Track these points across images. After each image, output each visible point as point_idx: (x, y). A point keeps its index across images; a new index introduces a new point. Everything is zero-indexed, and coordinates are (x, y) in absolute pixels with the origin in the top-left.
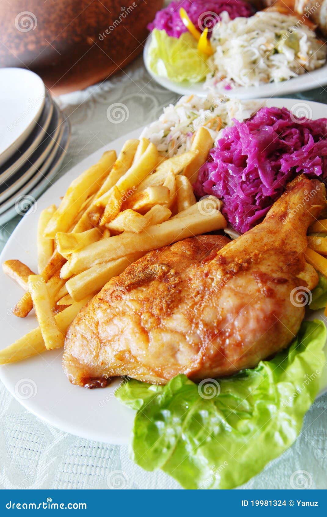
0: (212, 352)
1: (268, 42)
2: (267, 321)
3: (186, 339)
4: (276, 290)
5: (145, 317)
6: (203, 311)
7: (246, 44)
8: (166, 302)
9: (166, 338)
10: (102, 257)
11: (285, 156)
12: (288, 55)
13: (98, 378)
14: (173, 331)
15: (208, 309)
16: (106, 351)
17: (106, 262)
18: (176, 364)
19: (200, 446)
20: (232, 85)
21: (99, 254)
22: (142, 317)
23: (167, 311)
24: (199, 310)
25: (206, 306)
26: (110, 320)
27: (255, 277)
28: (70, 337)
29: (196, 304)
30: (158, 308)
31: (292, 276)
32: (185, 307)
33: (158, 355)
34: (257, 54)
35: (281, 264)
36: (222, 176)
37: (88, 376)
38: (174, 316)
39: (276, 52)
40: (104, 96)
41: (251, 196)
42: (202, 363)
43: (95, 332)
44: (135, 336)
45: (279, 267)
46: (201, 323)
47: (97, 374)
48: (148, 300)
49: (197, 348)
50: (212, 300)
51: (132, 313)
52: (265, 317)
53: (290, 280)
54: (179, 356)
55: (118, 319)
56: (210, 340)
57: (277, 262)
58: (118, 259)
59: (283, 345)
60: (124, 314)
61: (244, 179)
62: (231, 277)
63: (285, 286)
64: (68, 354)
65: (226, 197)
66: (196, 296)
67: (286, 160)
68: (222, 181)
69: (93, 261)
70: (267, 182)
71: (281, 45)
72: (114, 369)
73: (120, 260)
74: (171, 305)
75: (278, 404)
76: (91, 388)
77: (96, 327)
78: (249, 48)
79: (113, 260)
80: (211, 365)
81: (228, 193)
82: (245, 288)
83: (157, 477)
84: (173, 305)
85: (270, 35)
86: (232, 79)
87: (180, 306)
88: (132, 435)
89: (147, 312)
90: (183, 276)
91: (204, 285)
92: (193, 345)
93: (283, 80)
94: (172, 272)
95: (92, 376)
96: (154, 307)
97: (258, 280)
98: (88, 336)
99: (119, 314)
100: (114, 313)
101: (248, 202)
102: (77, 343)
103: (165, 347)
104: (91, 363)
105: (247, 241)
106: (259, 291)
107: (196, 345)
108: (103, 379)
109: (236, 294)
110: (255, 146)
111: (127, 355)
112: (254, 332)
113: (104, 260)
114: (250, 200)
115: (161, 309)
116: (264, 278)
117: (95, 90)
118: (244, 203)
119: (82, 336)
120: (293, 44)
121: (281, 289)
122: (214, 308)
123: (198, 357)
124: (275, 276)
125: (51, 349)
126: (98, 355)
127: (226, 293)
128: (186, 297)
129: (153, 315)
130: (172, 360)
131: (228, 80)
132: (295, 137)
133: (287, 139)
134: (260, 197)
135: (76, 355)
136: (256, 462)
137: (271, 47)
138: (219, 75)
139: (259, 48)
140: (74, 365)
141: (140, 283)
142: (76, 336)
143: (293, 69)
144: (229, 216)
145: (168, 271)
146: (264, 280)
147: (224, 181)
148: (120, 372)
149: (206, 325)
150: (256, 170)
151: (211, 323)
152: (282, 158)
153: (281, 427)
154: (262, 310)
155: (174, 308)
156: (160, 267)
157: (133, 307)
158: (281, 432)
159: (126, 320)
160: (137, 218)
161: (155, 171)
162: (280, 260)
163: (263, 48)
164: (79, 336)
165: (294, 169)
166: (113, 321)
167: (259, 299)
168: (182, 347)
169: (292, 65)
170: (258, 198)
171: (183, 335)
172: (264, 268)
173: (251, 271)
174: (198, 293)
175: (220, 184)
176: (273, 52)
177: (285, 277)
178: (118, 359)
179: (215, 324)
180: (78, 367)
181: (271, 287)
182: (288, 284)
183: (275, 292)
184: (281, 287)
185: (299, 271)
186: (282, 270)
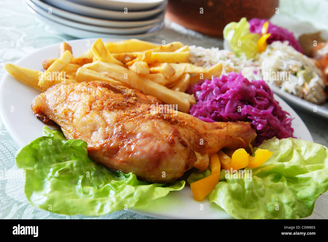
0: (112, 145)
1: (296, 66)
2: (155, 153)
3: (106, 127)
4: (176, 144)
5: (98, 102)
6: (129, 121)
7: (283, 58)
8: (116, 103)
9: (97, 118)
10: (110, 73)
11: (249, 106)
12: (300, 80)
13: (46, 116)
14: (104, 119)
15: (132, 123)
16: (63, 106)
17: (110, 77)
18: (89, 137)
19: (55, 177)
20: (259, 73)
21: (110, 69)
22: (97, 101)
23: (111, 107)
24: (127, 119)
25: (133, 121)
26: (80, 92)
27: (172, 129)
28: (54, 87)
29: (129, 116)
30: (108, 102)
31: (192, 148)
32: (122, 113)
33: (84, 124)
34: (285, 67)
35: (192, 138)
36: (208, 89)
37: (42, 110)
38: (112, 113)
39: (295, 74)
40: (193, 38)
41: (213, 109)
42: (102, 147)
43: (68, 93)
44: (84, 106)
45: (190, 137)
46: (122, 125)
47: (47, 113)
48: (108, 97)
49: (107, 136)
50: (138, 120)
51: (94, 95)
52: (157, 151)
53: (189, 149)
54: (94, 133)
55: (85, 94)
56: (117, 138)
57: (191, 135)
58: (117, 80)
59: (153, 177)
60: (90, 94)
61: (217, 99)
62: (160, 119)
63: (183, 148)
64: (45, 94)
65: (201, 101)
66: (133, 113)
67: (248, 108)
68: (206, 91)
69: (104, 71)
70: (228, 109)
71: (301, 74)
72: (58, 118)
73: (117, 82)
74: (116, 106)
75: (116, 193)
76: (38, 117)
77: (71, 91)
78: (283, 61)
79: (114, 79)
80: (105, 152)
81: (203, 99)
82: (161, 129)
83: (21, 187)
84: (117, 107)
85: (300, 64)
86: (261, 70)
87: (120, 111)
88: (29, 143)
89: (102, 101)
90: (138, 104)
91: (142, 112)
92: (107, 133)
93: (287, 91)
94: (134, 98)
95: (44, 112)
96: (107, 101)
97: (172, 131)
98: (63, 92)
99: (87, 92)
100: (86, 90)
101: (209, 110)
102: (54, 92)
103: (92, 123)
104: (50, 105)
105: (187, 117)
106: (167, 136)
107: (108, 134)
108: (47, 118)
109: (154, 127)
110: (238, 88)
111: (70, 114)
112: (143, 152)
113: (110, 75)
114: (211, 111)
115: (109, 104)
116: (176, 133)
117: (192, 33)
118: (206, 109)
119: (60, 91)
120: (308, 78)
121: (179, 147)
122: (135, 125)
123: (102, 142)
124: (183, 138)
125: (40, 87)
126: (58, 105)
127: (149, 123)
128: (128, 110)
129: (102, 104)
130: (89, 134)
131: (258, 69)
132: (263, 102)
133: (258, 100)
134: (217, 113)
135: (48, 97)
136: (74, 208)
137: (295, 70)
138: (256, 63)
139: (288, 66)
140: (42, 100)
141: (114, 89)
142: (57, 89)
143: (297, 90)
144: (192, 108)
145: (133, 96)
146: (175, 134)
147: (206, 92)
148: (59, 122)
149: (123, 129)
150: (227, 100)
151: (126, 130)
152: (247, 105)
153: (105, 204)
154: (159, 146)
155: (116, 109)
156: (131, 92)
157: (97, 94)
158: (102, 206)
159: (88, 96)
160: (145, 67)
161: (177, 63)
162: (194, 136)
163: (291, 67)
164: (59, 89)
165: (248, 115)
166: (81, 93)
167: (163, 140)
168: (100, 130)
169: (298, 87)
170: (215, 113)
171: (107, 125)
172: (181, 130)
173: (173, 126)
174: (135, 113)
175: (203, 91)
176: (294, 73)
177: (189, 145)
178: (65, 113)
179: (128, 133)
180: (42, 102)
181: (175, 140)
182: (186, 148)
183: (175, 145)
184: (180, 146)
185: (199, 152)
186: (190, 140)
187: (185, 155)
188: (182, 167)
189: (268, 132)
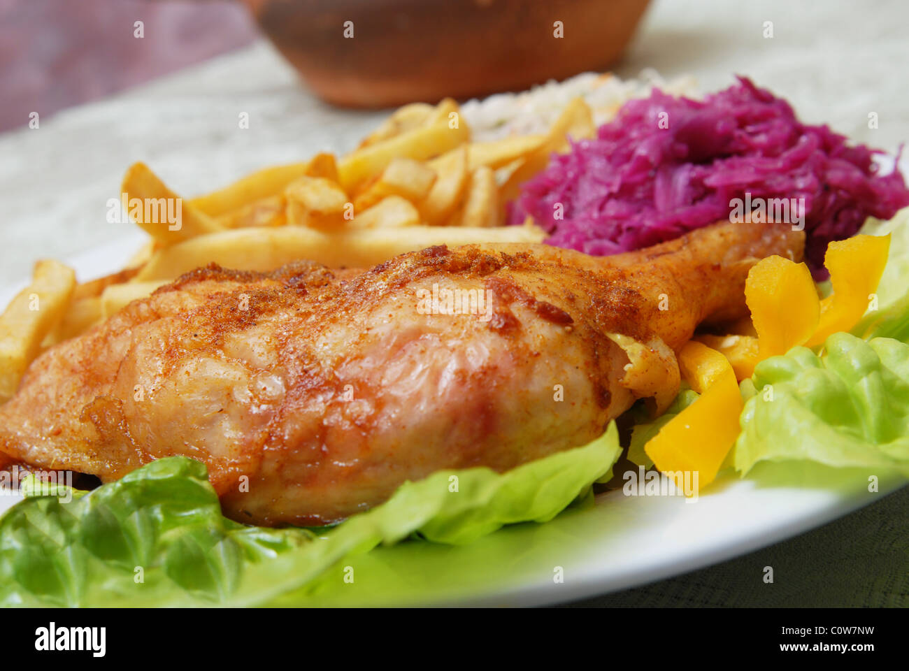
6: (322, 327)
27: (490, 287)
31: (591, 324)
38: (254, 329)
45: (567, 292)
57: (566, 285)
66: (327, 299)
74: (261, 304)
94: (320, 272)
115: (234, 310)
124: (541, 298)
128: (306, 300)
145: (314, 270)
155: (263, 312)
162: (581, 286)
173: (489, 276)
177: (573, 315)
181: (517, 315)
182: (569, 328)
183: (523, 329)
184: (543, 325)
185: (624, 331)
186: (571, 299)
187: (575, 353)
188: (586, 400)
189: (838, 213)
